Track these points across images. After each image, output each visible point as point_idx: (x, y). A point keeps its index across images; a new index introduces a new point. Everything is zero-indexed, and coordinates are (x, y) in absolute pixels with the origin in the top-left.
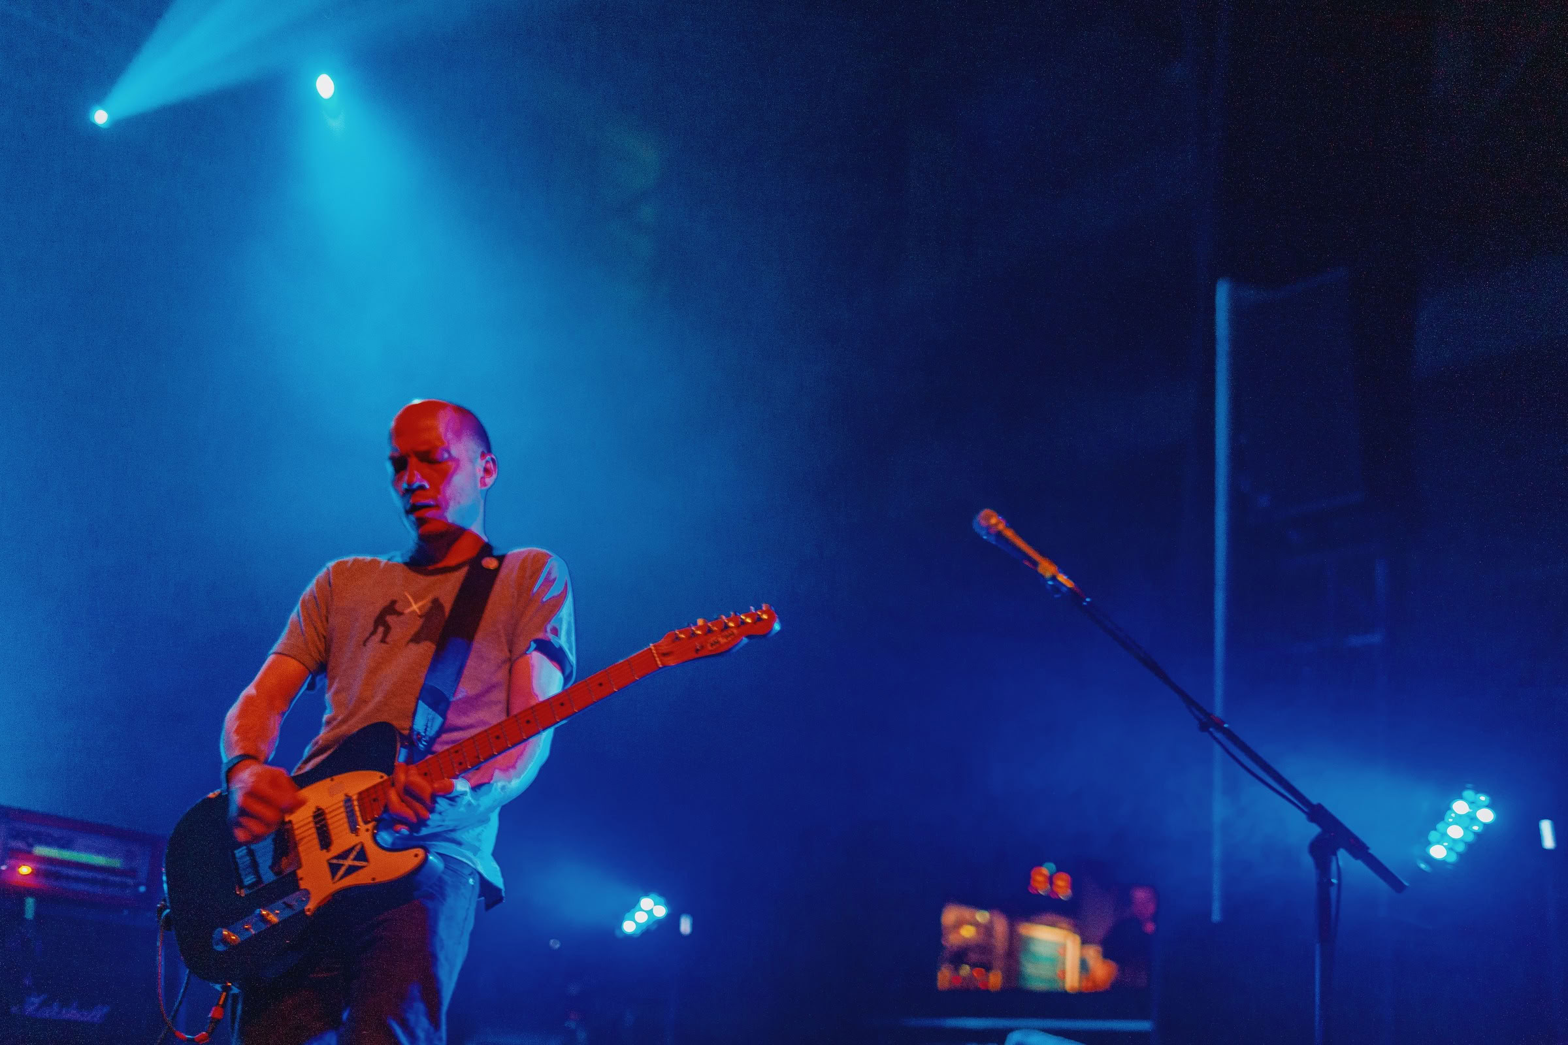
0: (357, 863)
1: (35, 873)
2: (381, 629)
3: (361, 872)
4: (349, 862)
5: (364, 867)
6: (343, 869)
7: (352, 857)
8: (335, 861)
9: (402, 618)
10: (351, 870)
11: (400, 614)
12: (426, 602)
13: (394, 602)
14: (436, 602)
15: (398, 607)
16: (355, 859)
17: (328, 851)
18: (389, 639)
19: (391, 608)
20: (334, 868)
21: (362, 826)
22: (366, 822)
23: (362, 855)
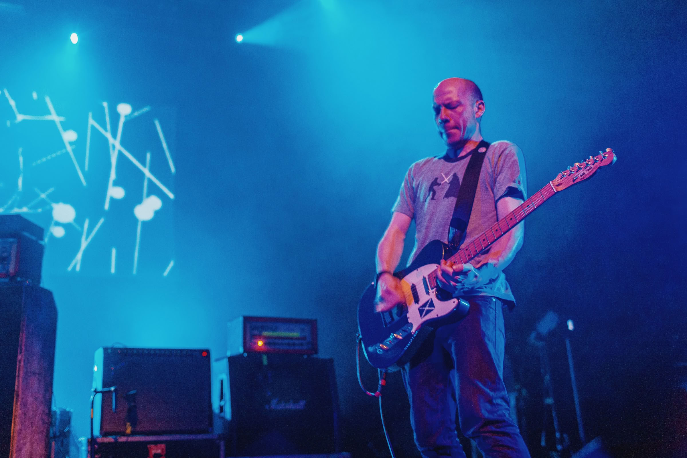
0: (430, 308)
1: (265, 344)
2: (431, 193)
3: (432, 312)
4: (427, 308)
5: (432, 310)
6: (425, 312)
7: (428, 305)
8: (421, 308)
9: (440, 186)
10: (428, 312)
11: (439, 184)
12: (450, 177)
13: (436, 179)
14: (455, 175)
15: (439, 181)
16: (429, 307)
17: (418, 303)
18: (435, 198)
19: (435, 183)
20: (421, 311)
21: (431, 291)
22: (432, 289)
23: (432, 305)
